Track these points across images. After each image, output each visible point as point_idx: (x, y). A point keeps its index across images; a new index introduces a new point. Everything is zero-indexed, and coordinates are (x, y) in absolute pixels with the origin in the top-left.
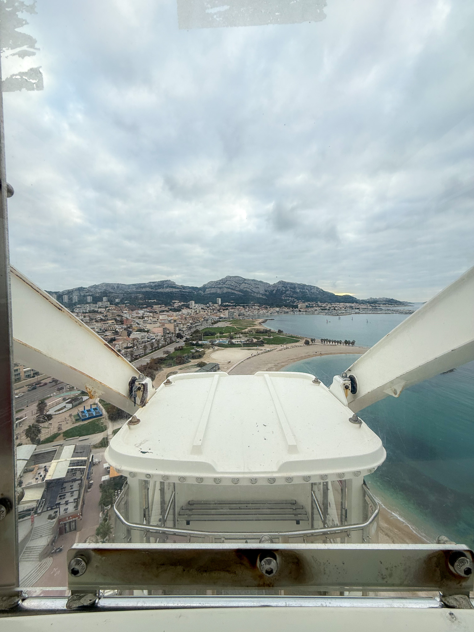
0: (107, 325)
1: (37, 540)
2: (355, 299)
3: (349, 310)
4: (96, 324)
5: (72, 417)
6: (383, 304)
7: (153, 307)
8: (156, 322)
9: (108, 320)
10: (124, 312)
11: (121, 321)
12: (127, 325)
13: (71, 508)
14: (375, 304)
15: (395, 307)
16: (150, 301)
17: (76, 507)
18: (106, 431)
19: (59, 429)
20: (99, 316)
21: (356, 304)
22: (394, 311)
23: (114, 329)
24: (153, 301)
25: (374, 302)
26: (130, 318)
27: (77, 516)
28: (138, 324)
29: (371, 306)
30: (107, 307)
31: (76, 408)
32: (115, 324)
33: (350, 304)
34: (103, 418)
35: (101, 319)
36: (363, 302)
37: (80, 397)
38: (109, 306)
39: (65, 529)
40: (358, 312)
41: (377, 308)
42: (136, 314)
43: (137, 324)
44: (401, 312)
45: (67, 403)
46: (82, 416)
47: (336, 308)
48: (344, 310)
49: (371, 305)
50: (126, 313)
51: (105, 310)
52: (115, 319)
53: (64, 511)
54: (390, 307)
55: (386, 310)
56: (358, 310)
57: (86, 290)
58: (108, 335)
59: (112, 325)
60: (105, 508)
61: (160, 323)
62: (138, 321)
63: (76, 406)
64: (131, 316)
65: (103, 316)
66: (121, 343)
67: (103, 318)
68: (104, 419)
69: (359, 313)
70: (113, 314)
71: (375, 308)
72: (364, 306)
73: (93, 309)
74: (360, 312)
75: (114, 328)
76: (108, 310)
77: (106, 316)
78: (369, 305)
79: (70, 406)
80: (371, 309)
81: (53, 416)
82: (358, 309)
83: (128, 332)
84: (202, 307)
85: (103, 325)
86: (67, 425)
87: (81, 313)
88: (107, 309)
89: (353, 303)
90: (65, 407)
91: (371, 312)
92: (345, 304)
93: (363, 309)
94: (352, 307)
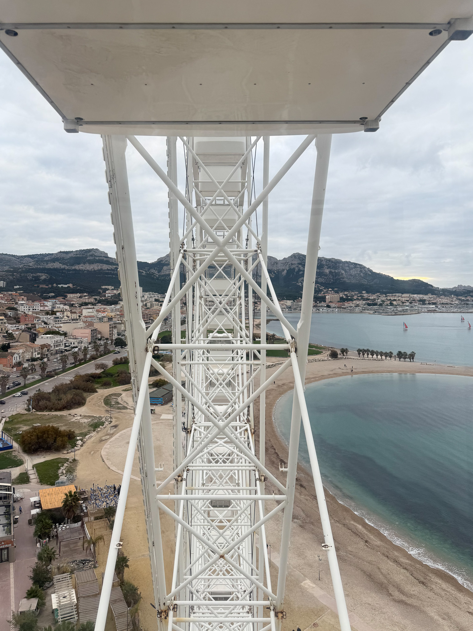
2: (430, 287)
3: (417, 306)
7: (66, 296)
8: (77, 320)
10: (19, 302)
11: (15, 318)
12: (27, 325)
14: (466, 297)
16: (60, 286)
18: (23, 465)
21: (431, 296)
24: (66, 286)
25: (465, 293)
26: (30, 313)
27: (11, 542)
28: (45, 323)
29: (460, 299)
32: (5, 323)
33: (421, 296)
34: (14, 451)
36: (446, 292)
41: (468, 303)
42: (41, 306)
43: (43, 324)
47: (394, 303)
48: (408, 306)
49: (460, 297)
50: (22, 305)
52: (4, 314)
56: (434, 306)
61: (84, 322)
62: (44, 319)
64: (31, 310)
66: (21, 351)
68: (17, 452)
69: (434, 311)
71: (465, 303)
72: (445, 300)
74: (437, 309)
75: (4, 329)
78: (454, 298)
80: (457, 305)
82: (434, 304)
83: (30, 335)
84: (156, 298)
89: (426, 294)
91: (456, 310)
92: (412, 296)
93: (443, 304)
94: (425, 300)
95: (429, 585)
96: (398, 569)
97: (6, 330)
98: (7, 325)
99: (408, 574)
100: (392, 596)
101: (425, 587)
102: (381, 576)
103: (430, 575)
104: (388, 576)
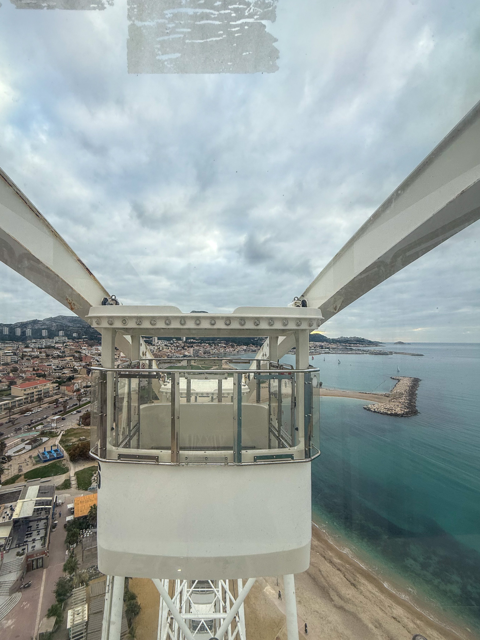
0: (65, 362)
1: (7, 575)
2: (325, 338)
3: (319, 350)
4: (53, 361)
5: (32, 459)
6: (354, 344)
8: (117, 359)
9: (65, 356)
10: (83, 348)
11: (79, 358)
12: (86, 362)
13: (38, 545)
14: (346, 344)
15: (366, 347)
17: (44, 544)
18: (69, 472)
19: (20, 470)
20: (56, 353)
21: (326, 343)
22: (365, 351)
23: (72, 367)
25: (345, 341)
26: (89, 355)
27: (45, 553)
28: (98, 361)
30: (65, 342)
31: (35, 449)
32: (73, 361)
33: (320, 343)
34: (64, 460)
35: (58, 356)
36: (334, 341)
37: (39, 438)
38: (67, 341)
39: (33, 566)
40: (328, 351)
41: (347, 347)
42: (96, 350)
43: (96, 362)
44: (371, 353)
45: (26, 444)
46: (43, 457)
48: (313, 349)
49: (342, 344)
50: (84, 349)
51: (62, 346)
52: (73, 355)
53: (32, 548)
54: (361, 347)
55: (356, 350)
56: (328, 350)
57: (41, 323)
58: (66, 373)
59: (70, 362)
60: (71, 546)
61: (121, 360)
62: (97, 358)
63: (36, 447)
64: (90, 353)
65: (60, 352)
66: (80, 381)
67: (61, 354)
68: (66, 461)
69: (328, 353)
70: (71, 349)
71: (345, 348)
72: (334, 346)
73: (49, 344)
74: (330, 352)
75: (72, 365)
76: (66, 345)
77: (64, 352)
78: (339, 345)
79: (29, 447)
80: (341, 349)
81: (12, 458)
82: (328, 348)
83: (87, 370)
84: (166, 344)
85: (61, 362)
86: (27, 467)
87: (36, 348)
88: (64, 344)
89: (323, 342)
90: (24, 448)
91: (341, 352)
92: (315, 343)
93: (333, 348)
94: (322, 346)
95: (358, 587)
96: (334, 570)
97: (74, 365)
98: (74, 362)
99: (342, 576)
100: (333, 601)
101: (356, 589)
102: (322, 579)
103: (358, 576)
104: (328, 579)
